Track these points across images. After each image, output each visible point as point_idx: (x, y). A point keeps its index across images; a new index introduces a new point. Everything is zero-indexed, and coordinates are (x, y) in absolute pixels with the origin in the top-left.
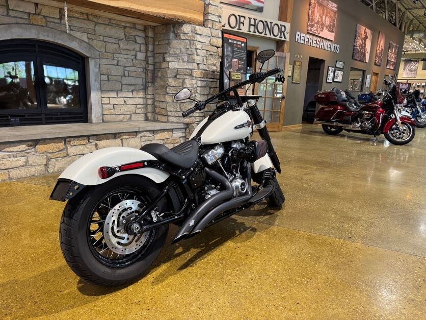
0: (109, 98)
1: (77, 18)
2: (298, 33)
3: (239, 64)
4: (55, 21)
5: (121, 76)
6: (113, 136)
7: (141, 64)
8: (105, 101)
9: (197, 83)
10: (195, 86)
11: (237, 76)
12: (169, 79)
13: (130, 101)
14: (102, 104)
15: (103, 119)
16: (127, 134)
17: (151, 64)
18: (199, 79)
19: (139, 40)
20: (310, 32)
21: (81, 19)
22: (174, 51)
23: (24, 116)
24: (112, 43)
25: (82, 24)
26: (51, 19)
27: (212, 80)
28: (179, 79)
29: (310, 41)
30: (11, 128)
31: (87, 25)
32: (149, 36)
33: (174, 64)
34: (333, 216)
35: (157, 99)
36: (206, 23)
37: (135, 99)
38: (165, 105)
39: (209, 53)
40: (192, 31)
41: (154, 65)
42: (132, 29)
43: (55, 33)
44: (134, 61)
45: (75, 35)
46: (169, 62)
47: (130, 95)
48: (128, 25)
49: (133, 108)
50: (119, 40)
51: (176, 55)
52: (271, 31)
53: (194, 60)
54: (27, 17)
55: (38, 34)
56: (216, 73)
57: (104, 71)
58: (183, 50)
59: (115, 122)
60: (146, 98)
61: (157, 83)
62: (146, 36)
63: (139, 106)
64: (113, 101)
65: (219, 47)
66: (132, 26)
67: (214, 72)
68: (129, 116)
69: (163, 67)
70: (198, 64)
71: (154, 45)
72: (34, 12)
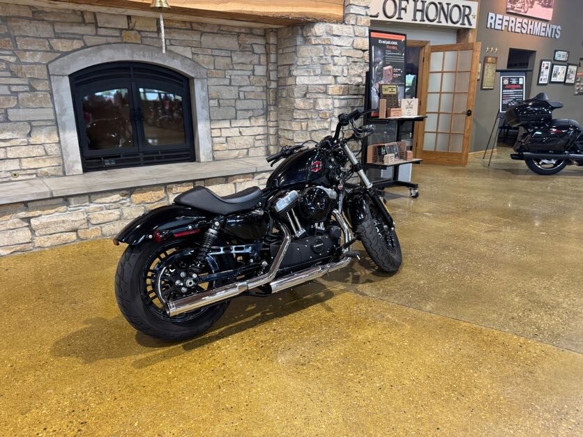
0: (220, 129)
1: (178, 28)
2: (491, 15)
3: (394, 73)
4: (151, 35)
5: (236, 99)
6: (225, 179)
7: (261, 82)
8: (216, 133)
9: (333, 103)
10: (331, 107)
11: (390, 90)
12: (297, 100)
13: (247, 132)
14: (212, 137)
15: (213, 156)
16: (242, 176)
17: (273, 81)
18: (337, 97)
19: (258, 49)
20: (511, 11)
21: (184, 29)
22: (303, 62)
23: (119, 156)
24: (222, 56)
25: (185, 36)
26: (146, 33)
27: (355, 97)
28: (309, 99)
29: (511, 25)
30: (104, 172)
31: (191, 36)
32: (271, 42)
33: (302, 79)
34: (517, 299)
35: (281, 127)
36: (347, 19)
37: (253, 128)
38: (291, 135)
39: (351, 60)
40: (327, 33)
41: (277, 81)
42: (248, 36)
43: (152, 51)
44: (252, 77)
45: (176, 51)
46: (296, 77)
47: (247, 123)
48: (243, 30)
49: (251, 140)
50: (231, 51)
51: (305, 67)
52: (448, 17)
53: (329, 71)
54: (118, 35)
55: (133, 54)
56: (361, 86)
57: (214, 95)
58: (315, 59)
59: (228, 159)
60: (267, 126)
61: (282, 104)
62: (267, 44)
63: (258, 137)
64: (226, 133)
65: (366, 50)
66: (248, 32)
67: (358, 85)
68: (246, 151)
69: (288, 83)
70: (335, 77)
71: (277, 53)
72: (127, 27)
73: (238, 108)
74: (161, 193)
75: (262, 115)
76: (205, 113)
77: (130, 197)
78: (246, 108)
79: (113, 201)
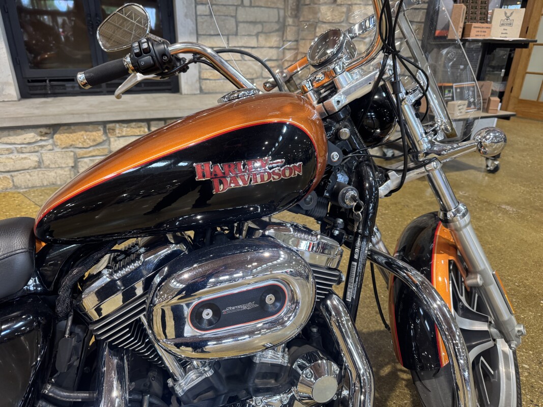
5: (237, 6)
12: (322, 8)
15: (201, 88)
28: (341, 5)
47: (252, 42)
60: (283, 48)
61: (304, 16)
73: (240, 18)
74: (99, 135)
75: (277, 31)
76: (191, 24)
77: (52, 138)
78: (252, 19)
79: (27, 141)
